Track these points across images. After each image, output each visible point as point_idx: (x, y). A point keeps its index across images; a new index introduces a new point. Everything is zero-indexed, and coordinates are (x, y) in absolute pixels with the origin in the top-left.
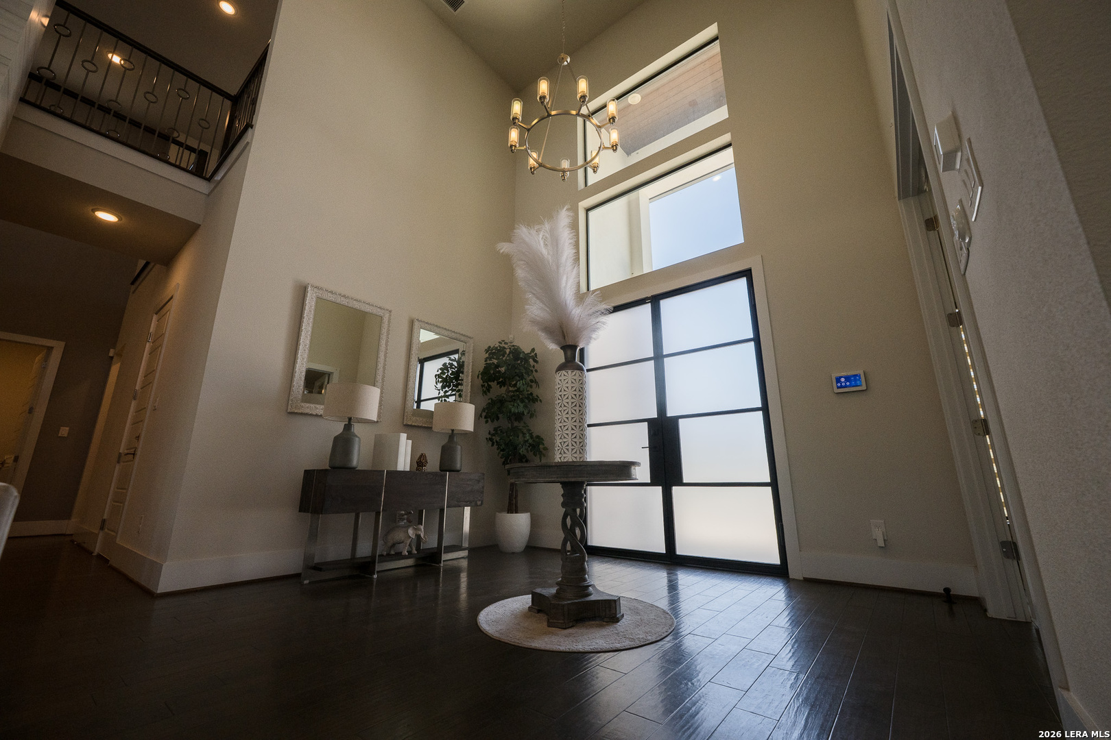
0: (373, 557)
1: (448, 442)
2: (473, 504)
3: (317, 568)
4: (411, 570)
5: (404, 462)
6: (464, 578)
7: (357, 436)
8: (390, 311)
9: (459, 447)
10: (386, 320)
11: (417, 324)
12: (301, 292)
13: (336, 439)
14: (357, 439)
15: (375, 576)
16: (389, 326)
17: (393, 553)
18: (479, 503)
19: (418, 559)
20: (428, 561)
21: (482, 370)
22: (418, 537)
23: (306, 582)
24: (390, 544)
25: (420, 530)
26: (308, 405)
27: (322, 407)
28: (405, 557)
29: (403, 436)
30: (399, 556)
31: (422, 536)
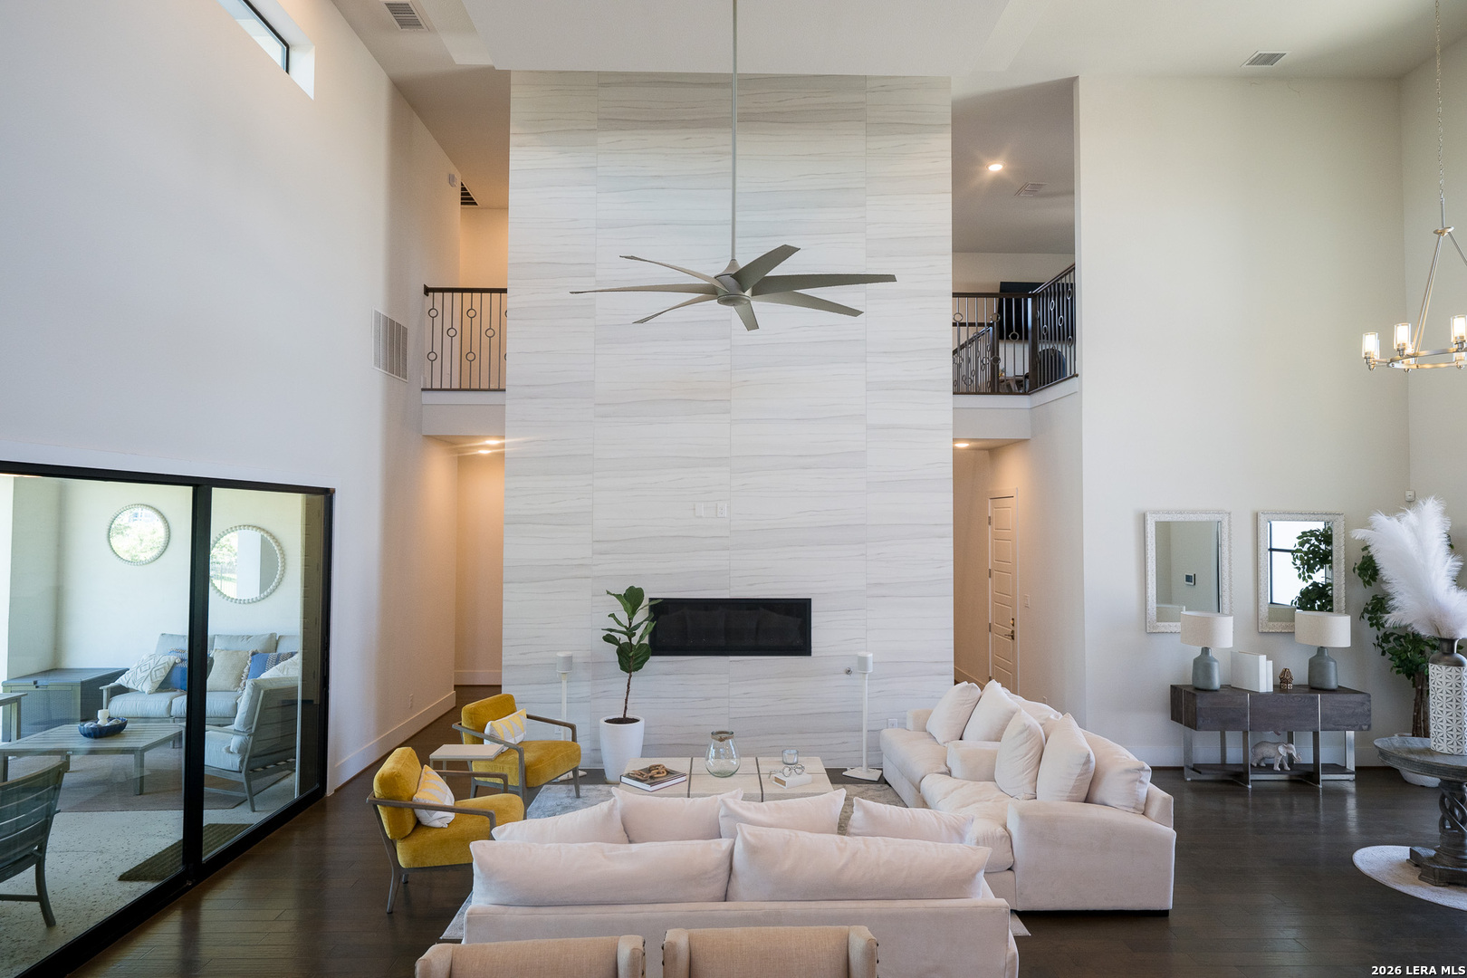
0: (1245, 766)
1: (1317, 656)
2: (1357, 728)
3: (1196, 768)
4: (1285, 785)
5: (1265, 684)
6: (1351, 803)
7: (1216, 661)
8: (1229, 513)
9: (1332, 663)
10: (1225, 524)
11: (1262, 518)
12: (1143, 518)
13: (1196, 662)
14: (1216, 663)
15: (1250, 787)
16: (1230, 530)
17: (1263, 765)
18: (1366, 727)
19: (1291, 776)
20: (1305, 778)
21: (1359, 562)
22: (1290, 756)
23: (1189, 779)
24: (1260, 757)
25: (1292, 749)
26: (1163, 624)
27: (1179, 624)
28: (1277, 773)
29: (1263, 658)
30: (1269, 768)
31: (1295, 755)
